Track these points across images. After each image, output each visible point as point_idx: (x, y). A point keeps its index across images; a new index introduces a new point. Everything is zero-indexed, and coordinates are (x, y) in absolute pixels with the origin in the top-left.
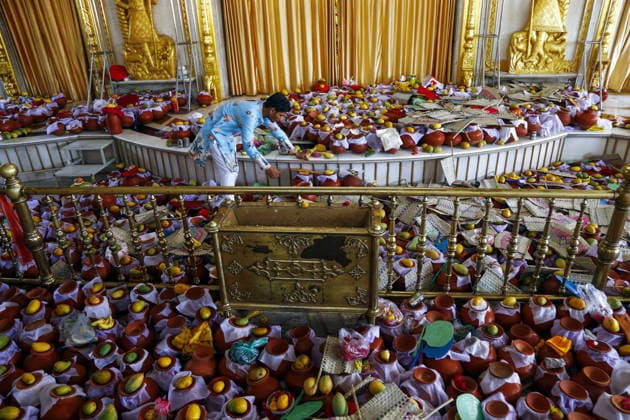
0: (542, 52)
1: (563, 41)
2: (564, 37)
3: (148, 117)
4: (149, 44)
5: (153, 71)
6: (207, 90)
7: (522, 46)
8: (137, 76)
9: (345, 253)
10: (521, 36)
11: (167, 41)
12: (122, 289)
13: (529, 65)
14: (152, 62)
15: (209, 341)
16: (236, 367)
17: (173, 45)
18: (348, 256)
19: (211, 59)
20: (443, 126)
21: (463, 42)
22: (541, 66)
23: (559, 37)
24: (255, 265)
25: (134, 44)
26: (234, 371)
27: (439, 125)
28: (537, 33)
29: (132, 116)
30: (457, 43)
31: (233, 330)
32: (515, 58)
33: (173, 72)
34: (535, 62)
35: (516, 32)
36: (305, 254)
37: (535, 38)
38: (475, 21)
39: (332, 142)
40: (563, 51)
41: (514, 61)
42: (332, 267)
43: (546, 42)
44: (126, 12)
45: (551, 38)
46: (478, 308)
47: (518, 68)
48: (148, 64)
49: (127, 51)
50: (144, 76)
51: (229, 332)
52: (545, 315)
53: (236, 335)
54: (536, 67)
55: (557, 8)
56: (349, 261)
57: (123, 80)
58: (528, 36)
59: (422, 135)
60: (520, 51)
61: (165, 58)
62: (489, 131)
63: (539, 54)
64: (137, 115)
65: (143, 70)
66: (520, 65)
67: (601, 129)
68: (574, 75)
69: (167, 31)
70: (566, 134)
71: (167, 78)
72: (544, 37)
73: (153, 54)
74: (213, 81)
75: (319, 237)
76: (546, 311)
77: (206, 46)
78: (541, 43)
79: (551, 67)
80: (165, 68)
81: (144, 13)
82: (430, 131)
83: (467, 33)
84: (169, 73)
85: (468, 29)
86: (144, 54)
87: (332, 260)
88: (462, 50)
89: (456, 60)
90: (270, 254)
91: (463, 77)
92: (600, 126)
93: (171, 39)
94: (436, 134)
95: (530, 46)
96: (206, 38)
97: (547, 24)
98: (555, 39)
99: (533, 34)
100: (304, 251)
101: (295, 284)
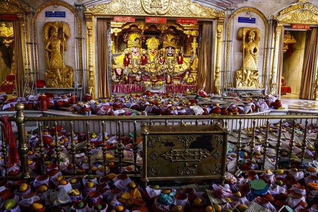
0: (249, 79)
1: (257, 74)
2: (258, 73)
3: (61, 104)
4: (60, 70)
5: (60, 83)
6: (89, 94)
7: (241, 76)
8: (51, 85)
9: (211, 144)
10: (240, 72)
11: (70, 69)
12: (75, 178)
13: (244, 84)
14: (61, 79)
15: (140, 198)
16: (163, 207)
17: (73, 71)
18: (213, 146)
19: (92, 78)
20: (220, 105)
21: (215, 74)
22: (250, 84)
23: (255, 72)
24: (165, 153)
25: (52, 69)
26: (162, 209)
27: (218, 104)
28: (247, 71)
29: (53, 102)
30: (212, 74)
31: (153, 191)
32: (238, 81)
33: (72, 84)
34: (247, 83)
35: (238, 70)
36: (192, 146)
37: (246, 73)
38: (220, 65)
39: (170, 111)
40: (258, 79)
41: (238, 82)
42: (204, 153)
43: (250, 75)
44: (50, 53)
45: (252, 73)
46: (269, 174)
47: (240, 86)
48: (58, 79)
49: (48, 73)
50: (55, 85)
51: (151, 192)
52: (299, 176)
53: (155, 193)
54: (248, 85)
55: (254, 61)
56: (213, 149)
57: (43, 87)
58: (243, 72)
59: (211, 109)
60: (240, 78)
61: (68, 77)
62: (240, 107)
63: (248, 80)
64: (55, 102)
65: (55, 82)
66: (241, 84)
67: (284, 108)
68: (264, 89)
69: (70, 64)
70: (270, 111)
71: (68, 87)
72: (249, 72)
73: (61, 75)
74: (93, 89)
75: (199, 136)
76: (299, 174)
77: (90, 72)
78: (249, 75)
79: (254, 85)
80: (67, 82)
81: (60, 54)
82: (214, 107)
83: (216, 70)
84: (69, 84)
85: (217, 68)
86: (57, 75)
87: (204, 148)
88: (214, 77)
89: (212, 82)
90: (173, 147)
91: (216, 90)
92: (283, 107)
93: (72, 68)
94: (217, 108)
95: (244, 76)
96: (91, 68)
97: (250, 67)
98: (254, 73)
99: (245, 71)
100: (192, 144)
101: (185, 164)
